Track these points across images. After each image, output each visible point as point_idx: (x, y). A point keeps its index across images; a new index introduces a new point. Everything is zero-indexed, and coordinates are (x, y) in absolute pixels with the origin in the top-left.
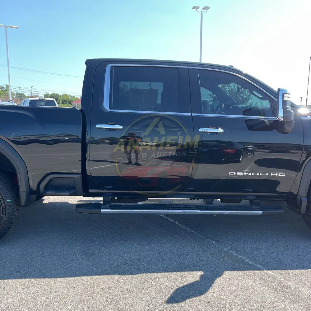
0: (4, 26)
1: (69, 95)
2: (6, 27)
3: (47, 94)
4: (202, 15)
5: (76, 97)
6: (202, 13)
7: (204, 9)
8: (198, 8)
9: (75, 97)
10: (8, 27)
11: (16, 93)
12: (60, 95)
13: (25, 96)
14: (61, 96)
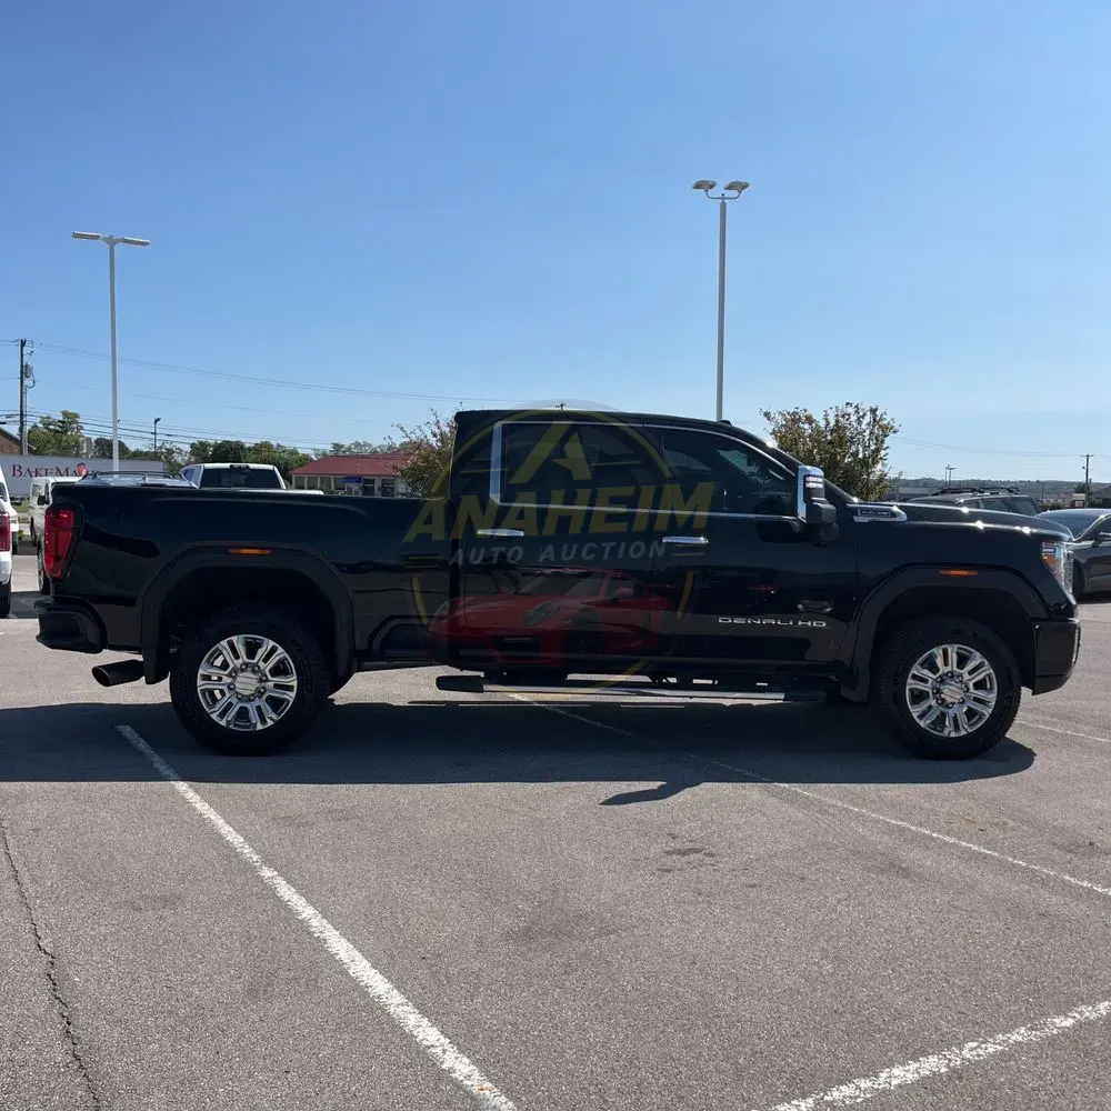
0: (106, 240)
1: (278, 445)
2: (112, 242)
3: (202, 444)
4: (723, 206)
5: (301, 452)
6: (726, 201)
7: (730, 187)
8: (712, 186)
9: (297, 453)
10: (118, 241)
11: (97, 441)
12: (247, 445)
13: (127, 449)
14: (249, 449)
